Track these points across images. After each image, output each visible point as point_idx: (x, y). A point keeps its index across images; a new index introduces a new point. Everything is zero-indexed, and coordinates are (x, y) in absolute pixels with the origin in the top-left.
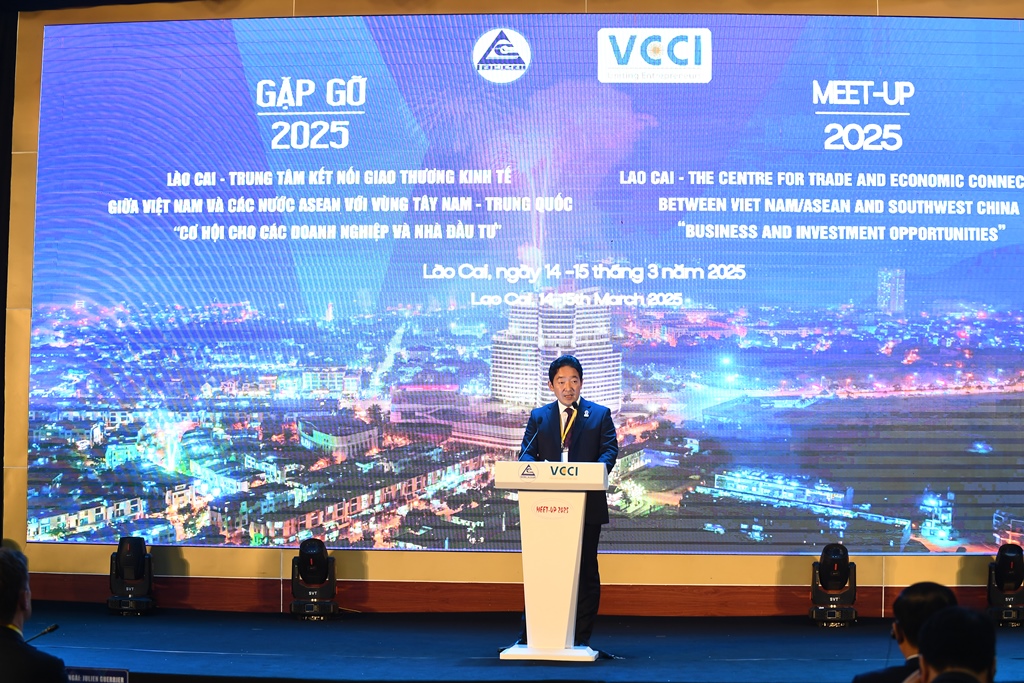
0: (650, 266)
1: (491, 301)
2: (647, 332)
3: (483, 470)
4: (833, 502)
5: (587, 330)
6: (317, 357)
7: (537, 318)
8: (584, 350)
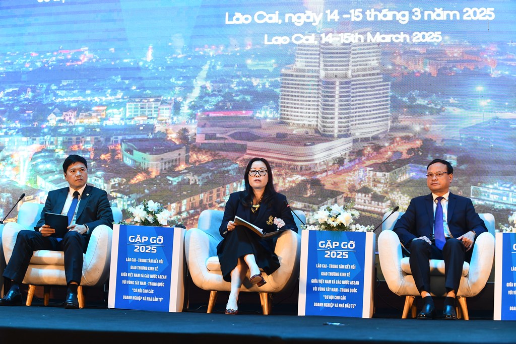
0: (414, 10)
1: (281, 40)
2: (412, 64)
5: (361, 63)
6: (138, 90)
7: (319, 54)
8: (358, 80)
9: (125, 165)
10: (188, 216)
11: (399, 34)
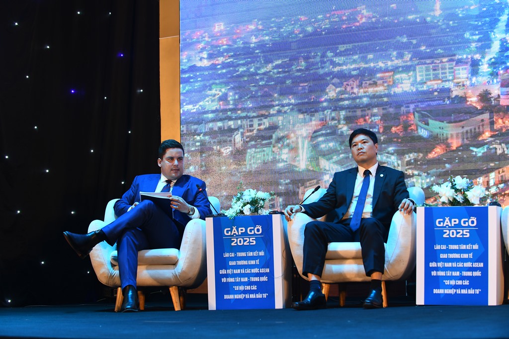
6: (428, 50)
9: (420, 138)
10: (498, 191)
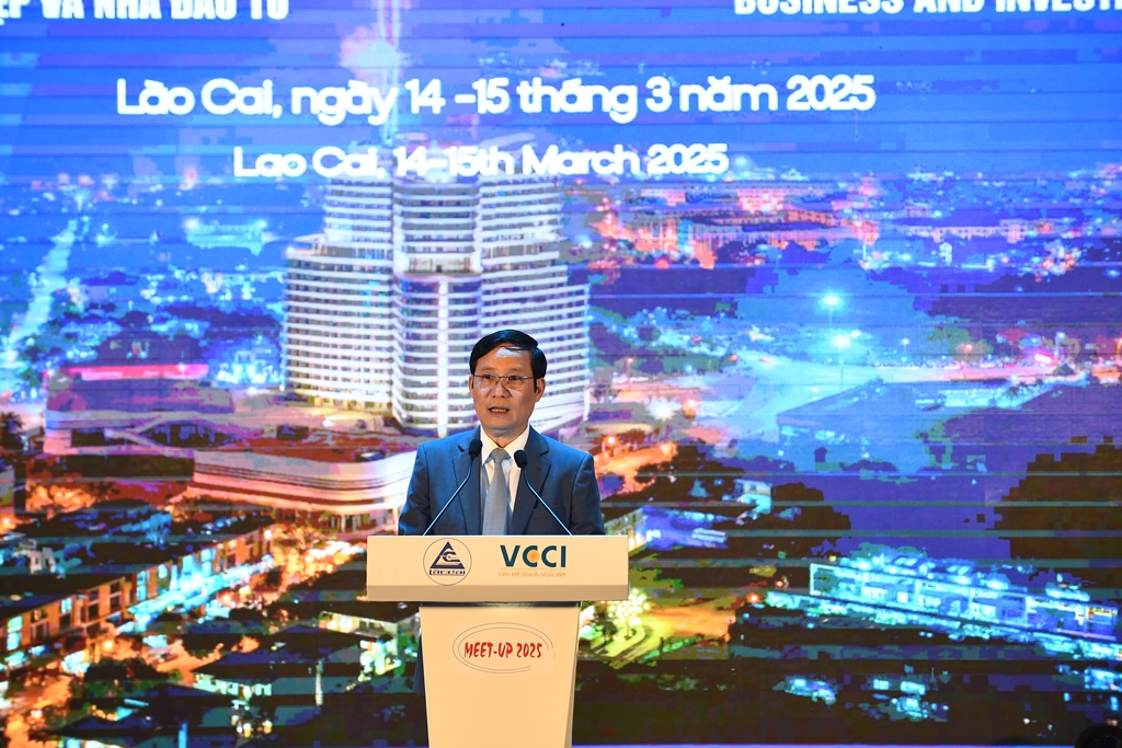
0: (651, 84)
1: (281, 166)
2: (646, 236)
3: (267, 564)
4: (1091, 627)
5: (506, 232)
7: (390, 207)
8: (501, 280)
10: (28, 663)
11: (612, 150)
